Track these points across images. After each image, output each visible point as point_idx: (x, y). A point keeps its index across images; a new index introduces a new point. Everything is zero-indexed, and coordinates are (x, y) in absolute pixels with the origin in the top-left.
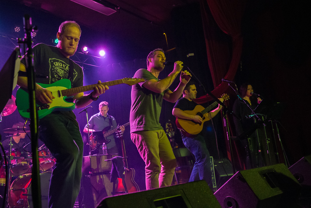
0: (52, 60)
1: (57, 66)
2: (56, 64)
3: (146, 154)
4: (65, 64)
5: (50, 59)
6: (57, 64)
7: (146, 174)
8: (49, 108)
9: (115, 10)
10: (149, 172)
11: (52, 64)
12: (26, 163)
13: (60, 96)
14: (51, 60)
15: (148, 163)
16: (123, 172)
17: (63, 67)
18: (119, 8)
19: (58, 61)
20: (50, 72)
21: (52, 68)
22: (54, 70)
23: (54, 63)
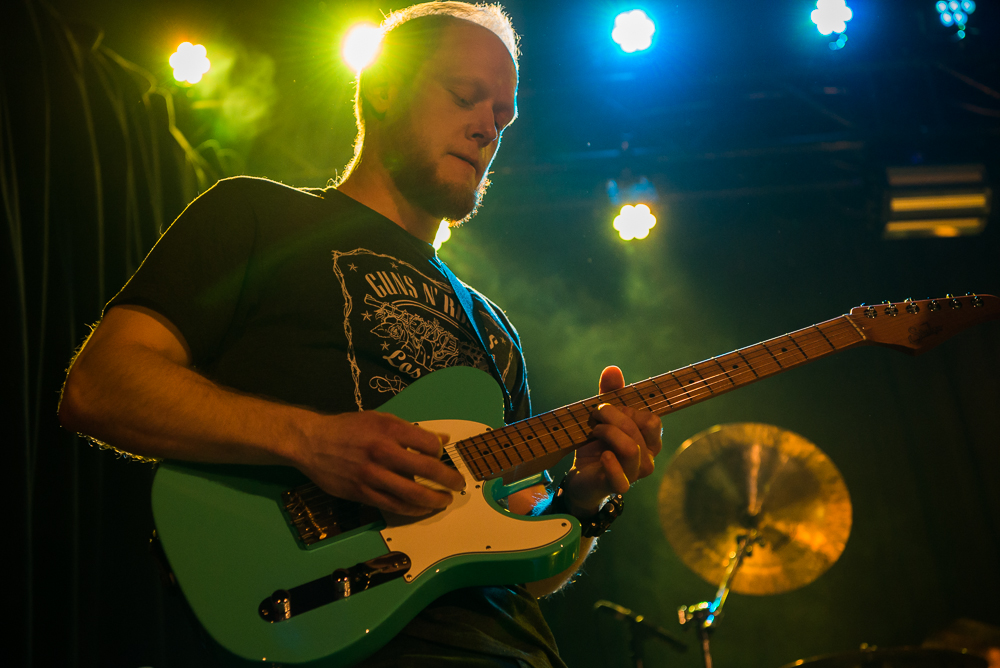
0: (349, 259)
1: (389, 298)
2: (378, 282)
5: (336, 255)
6: (385, 284)
8: (414, 572)
11: (359, 288)
14: (343, 262)
17: (422, 297)
19: (385, 266)
20: (349, 335)
21: (359, 307)
22: (375, 321)
23: (369, 279)
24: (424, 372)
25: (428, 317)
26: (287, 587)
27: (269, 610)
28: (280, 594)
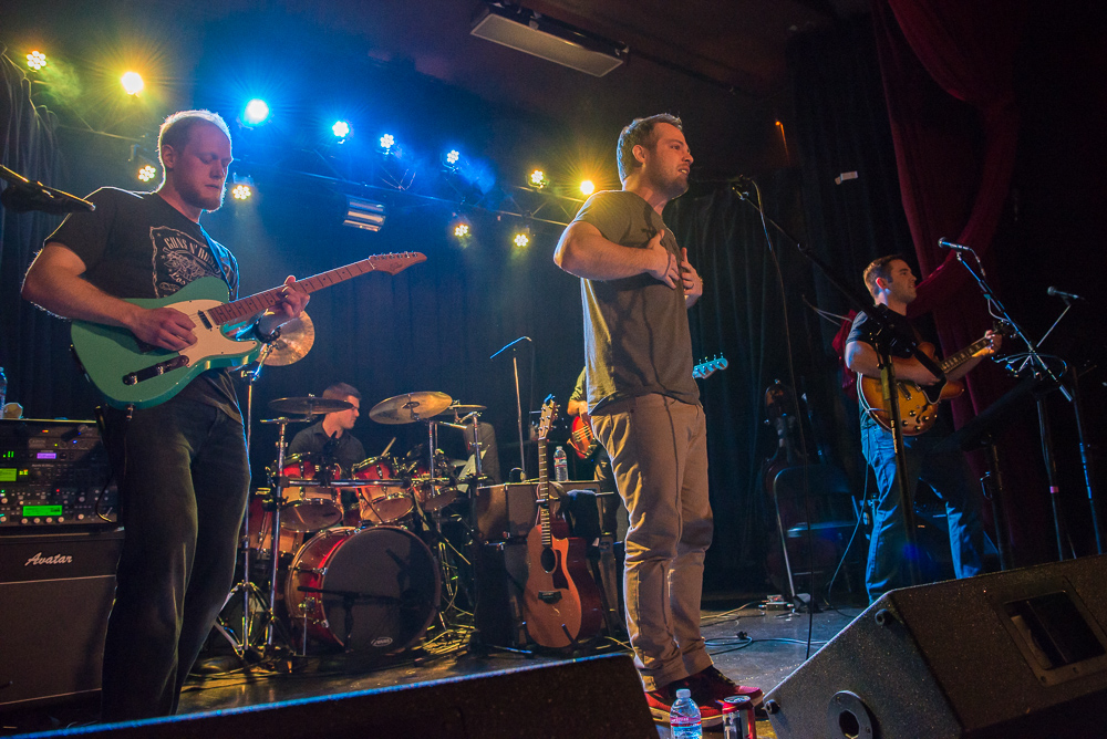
0: (158, 231)
1: (175, 250)
2: (170, 242)
3: (639, 487)
4: (194, 243)
5: (152, 229)
6: (172, 243)
7: (628, 556)
8: (191, 364)
9: (616, 56)
10: (637, 551)
11: (161, 244)
12: (329, 497)
13: (208, 326)
14: (155, 232)
15: (636, 520)
16: (594, 540)
17: (189, 249)
18: (626, 51)
19: (174, 235)
20: (154, 265)
21: (160, 252)
22: (167, 259)
23: (166, 240)
24: (187, 282)
25: (190, 258)
26: (135, 370)
27: (127, 380)
28: (133, 374)
